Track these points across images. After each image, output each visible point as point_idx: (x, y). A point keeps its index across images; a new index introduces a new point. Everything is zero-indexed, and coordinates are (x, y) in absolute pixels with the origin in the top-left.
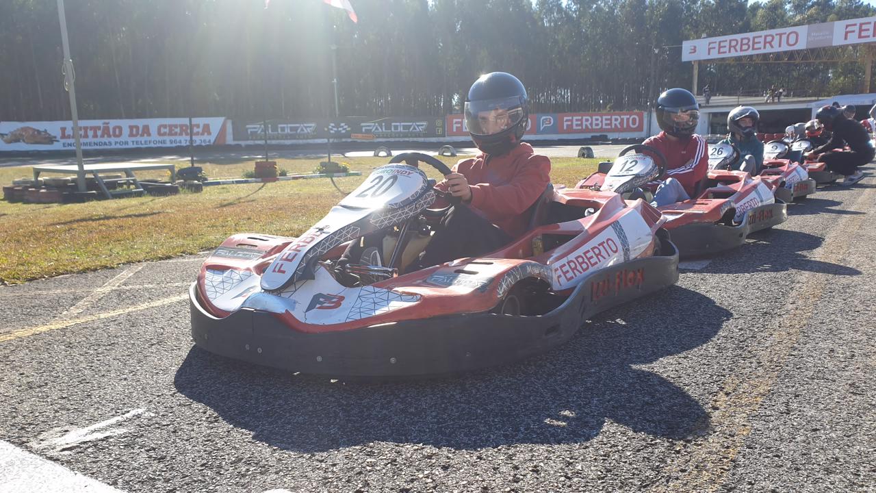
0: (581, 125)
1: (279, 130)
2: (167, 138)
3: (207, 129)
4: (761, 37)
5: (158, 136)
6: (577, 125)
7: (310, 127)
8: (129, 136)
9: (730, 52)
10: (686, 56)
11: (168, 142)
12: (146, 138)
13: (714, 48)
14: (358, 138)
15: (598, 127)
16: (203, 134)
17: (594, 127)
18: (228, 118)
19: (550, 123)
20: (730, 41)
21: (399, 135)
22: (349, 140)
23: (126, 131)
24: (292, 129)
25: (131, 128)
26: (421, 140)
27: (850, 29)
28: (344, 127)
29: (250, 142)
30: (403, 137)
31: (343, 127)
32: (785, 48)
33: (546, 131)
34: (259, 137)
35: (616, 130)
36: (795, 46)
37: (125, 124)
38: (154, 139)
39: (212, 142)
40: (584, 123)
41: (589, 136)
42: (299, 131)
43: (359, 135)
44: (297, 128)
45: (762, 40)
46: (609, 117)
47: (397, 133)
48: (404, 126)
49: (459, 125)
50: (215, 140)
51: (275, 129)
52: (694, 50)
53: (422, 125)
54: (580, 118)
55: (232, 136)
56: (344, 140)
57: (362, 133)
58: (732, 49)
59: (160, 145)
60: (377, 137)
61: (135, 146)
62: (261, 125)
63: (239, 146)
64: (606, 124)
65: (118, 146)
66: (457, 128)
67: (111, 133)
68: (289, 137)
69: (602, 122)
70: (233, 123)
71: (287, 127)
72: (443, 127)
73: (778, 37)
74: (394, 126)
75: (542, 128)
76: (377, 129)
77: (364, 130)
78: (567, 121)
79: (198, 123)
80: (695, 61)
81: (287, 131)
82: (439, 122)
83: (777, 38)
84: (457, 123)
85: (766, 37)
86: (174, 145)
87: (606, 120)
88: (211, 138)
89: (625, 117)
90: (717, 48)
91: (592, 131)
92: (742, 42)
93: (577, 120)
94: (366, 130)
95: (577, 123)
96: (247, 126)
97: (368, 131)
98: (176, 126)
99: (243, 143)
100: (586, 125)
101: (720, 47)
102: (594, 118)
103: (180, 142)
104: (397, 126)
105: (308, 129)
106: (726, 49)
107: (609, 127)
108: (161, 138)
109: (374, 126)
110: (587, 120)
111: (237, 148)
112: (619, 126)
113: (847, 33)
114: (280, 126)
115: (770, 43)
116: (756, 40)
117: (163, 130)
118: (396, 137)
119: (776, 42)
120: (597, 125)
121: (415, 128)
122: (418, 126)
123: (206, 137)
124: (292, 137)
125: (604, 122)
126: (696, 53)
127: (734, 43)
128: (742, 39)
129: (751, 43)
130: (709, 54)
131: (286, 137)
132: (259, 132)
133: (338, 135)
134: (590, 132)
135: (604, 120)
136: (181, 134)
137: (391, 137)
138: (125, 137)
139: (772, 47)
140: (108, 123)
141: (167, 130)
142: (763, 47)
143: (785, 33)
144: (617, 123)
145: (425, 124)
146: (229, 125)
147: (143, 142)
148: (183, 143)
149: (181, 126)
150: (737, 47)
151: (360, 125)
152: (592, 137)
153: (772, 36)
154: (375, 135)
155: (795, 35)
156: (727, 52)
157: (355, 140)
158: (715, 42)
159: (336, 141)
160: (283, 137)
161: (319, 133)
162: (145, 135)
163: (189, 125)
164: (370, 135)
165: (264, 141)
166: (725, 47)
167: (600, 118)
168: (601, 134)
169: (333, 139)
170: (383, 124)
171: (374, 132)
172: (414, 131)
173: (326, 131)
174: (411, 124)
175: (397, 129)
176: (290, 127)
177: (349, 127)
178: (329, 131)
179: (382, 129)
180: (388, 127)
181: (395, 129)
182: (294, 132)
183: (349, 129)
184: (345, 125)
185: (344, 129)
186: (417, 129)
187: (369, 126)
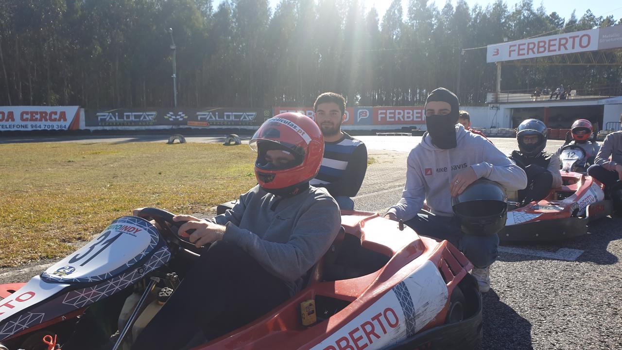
0: (394, 117)
1: (125, 119)
2: (29, 123)
3: (63, 116)
4: (556, 40)
5: (20, 121)
6: (390, 118)
7: (152, 115)
9: (528, 54)
10: (490, 58)
11: (30, 126)
12: (10, 122)
13: (515, 51)
14: (193, 125)
15: (409, 120)
16: (59, 120)
17: (406, 119)
18: (81, 106)
19: (366, 115)
20: (529, 44)
21: (231, 123)
22: (186, 127)
24: (136, 116)
26: (251, 127)
28: (182, 116)
29: (99, 128)
30: (235, 125)
31: (180, 115)
32: (578, 49)
33: (363, 122)
34: (107, 124)
36: (588, 47)
38: (17, 124)
39: (67, 127)
40: (397, 116)
41: (400, 127)
42: (142, 118)
43: (196, 123)
44: (140, 116)
45: (557, 42)
46: (420, 111)
47: (229, 121)
48: (235, 115)
50: (69, 127)
51: (121, 116)
52: (497, 53)
53: (252, 115)
54: (393, 111)
55: (84, 123)
56: (181, 127)
57: (199, 121)
58: (530, 51)
59: (20, 129)
60: (211, 125)
62: (109, 113)
63: (89, 130)
64: (417, 117)
68: (133, 124)
69: (413, 115)
70: (86, 112)
71: (132, 115)
73: (572, 39)
74: (227, 115)
75: (358, 121)
76: (211, 117)
77: (199, 118)
78: (381, 113)
79: (56, 111)
80: (498, 62)
81: (132, 118)
82: (266, 113)
83: (571, 41)
85: (560, 39)
86: (34, 129)
87: (417, 113)
88: (66, 124)
90: (517, 51)
91: (405, 122)
92: (539, 45)
93: (390, 113)
94: (201, 118)
95: (390, 115)
96: (98, 114)
97: (203, 120)
98: (37, 113)
99: (92, 128)
100: (399, 118)
101: (519, 50)
102: (406, 111)
103: (40, 127)
104: (229, 115)
105: (150, 117)
106: (525, 52)
107: (420, 119)
108: (24, 123)
109: (208, 115)
110: (399, 113)
111: (86, 132)
114: (125, 114)
115: (564, 45)
116: (552, 43)
117: (25, 116)
118: (227, 125)
119: (569, 45)
120: (408, 117)
121: (245, 118)
122: (248, 115)
123: (62, 123)
124: (136, 124)
125: (415, 115)
126: (499, 55)
127: (531, 46)
128: (539, 43)
129: (547, 46)
130: (510, 56)
131: (131, 123)
132: (107, 119)
133: (176, 122)
134: (401, 124)
135: (415, 113)
136: (41, 120)
137: (224, 125)
139: (566, 49)
141: (29, 116)
142: (557, 50)
143: (578, 36)
145: (255, 114)
146: (82, 113)
147: (8, 126)
148: (43, 128)
149: (41, 113)
150: (534, 49)
151: (196, 113)
152: (403, 128)
153: (566, 39)
154: (209, 123)
155: (587, 37)
156: (526, 54)
157: (190, 127)
158: (515, 45)
159: (174, 127)
160: (128, 124)
161: (160, 120)
162: (10, 120)
163: (49, 112)
164: (204, 123)
165: (112, 127)
166: (524, 49)
167: (411, 111)
168: (411, 125)
169: (171, 126)
170: (217, 113)
171: (208, 120)
172: (244, 120)
173: (167, 119)
174: (242, 113)
175: (230, 118)
176: (135, 115)
177: (185, 116)
178: (168, 119)
179: (215, 118)
180: (221, 116)
181: (227, 118)
182: (138, 120)
183: (186, 117)
184: (183, 114)
185: (182, 117)
186: (247, 118)
187: (204, 115)
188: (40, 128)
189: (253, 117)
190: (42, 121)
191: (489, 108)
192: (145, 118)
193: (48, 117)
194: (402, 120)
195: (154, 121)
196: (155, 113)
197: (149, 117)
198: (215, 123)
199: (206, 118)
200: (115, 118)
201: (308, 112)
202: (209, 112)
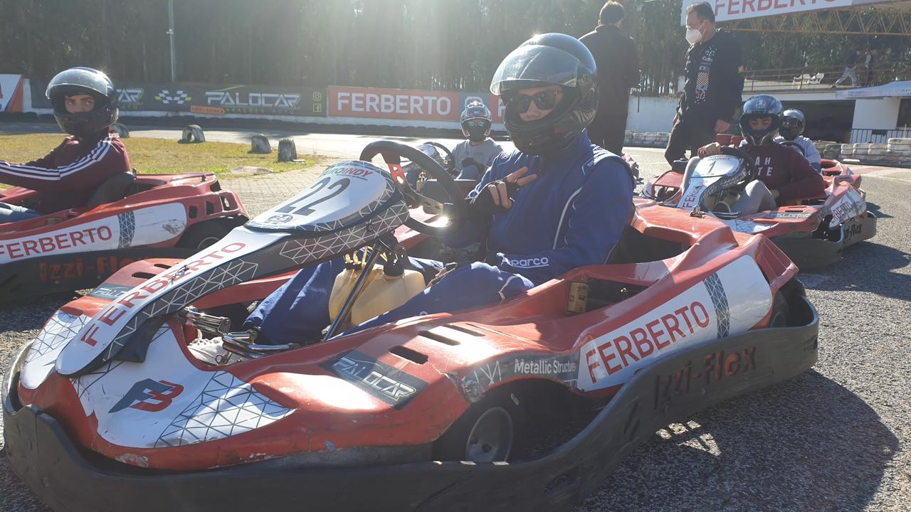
7: (136, 94)
14: (200, 112)
18: (25, 75)
21: (260, 110)
22: (189, 114)
26: (292, 119)
28: (182, 97)
30: (266, 115)
31: (180, 95)
39: (3, 107)
42: (119, 98)
43: (206, 108)
47: (257, 107)
48: (266, 98)
49: (347, 102)
50: (7, 108)
53: (293, 99)
55: (30, 102)
56: (182, 114)
57: (206, 104)
60: (227, 112)
63: (35, 114)
66: (343, 104)
70: (31, 84)
72: (324, 102)
74: (253, 97)
76: (228, 100)
77: (209, 102)
82: (317, 96)
84: (343, 98)
88: (2, 103)
94: (212, 101)
97: (215, 104)
99: (39, 111)
104: (257, 97)
105: (133, 97)
109: (224, 96)
111: (31, 117)
118: (254, 113)
121: (282, 102)
122: (287, 99)
133: (173, 107)
137: (248, 113)
145: (297, 96)
146: (27, 87)
151: (204, 93)
154: (225, 109)
156: (741, 11)
157: (195, 115)
159: (170, 114)
161: (147, 103)
164: (217, 109)
169: (166, 112)
170: (237, 94)
171: (224, 104)
172: (281, 105)
173: (158, 101)
174: (277, 95)
175: (257, 102)
177: (188, 96)
178: (161, 101)
179: (235, 102)
180: (244, 98)
181: (253, 102)
183: (189, 99)
184: (184, 93)
185: (182, 99)
186: (285, 101)
187: (218, 96)
189: (294, 101)
192: (124, 97)
195: (139, 104)
196: (139, 91)
197: (131, 96)
198: (233, 110)
199: (220, 101)
201: (383, 97)
202: (225, 92)
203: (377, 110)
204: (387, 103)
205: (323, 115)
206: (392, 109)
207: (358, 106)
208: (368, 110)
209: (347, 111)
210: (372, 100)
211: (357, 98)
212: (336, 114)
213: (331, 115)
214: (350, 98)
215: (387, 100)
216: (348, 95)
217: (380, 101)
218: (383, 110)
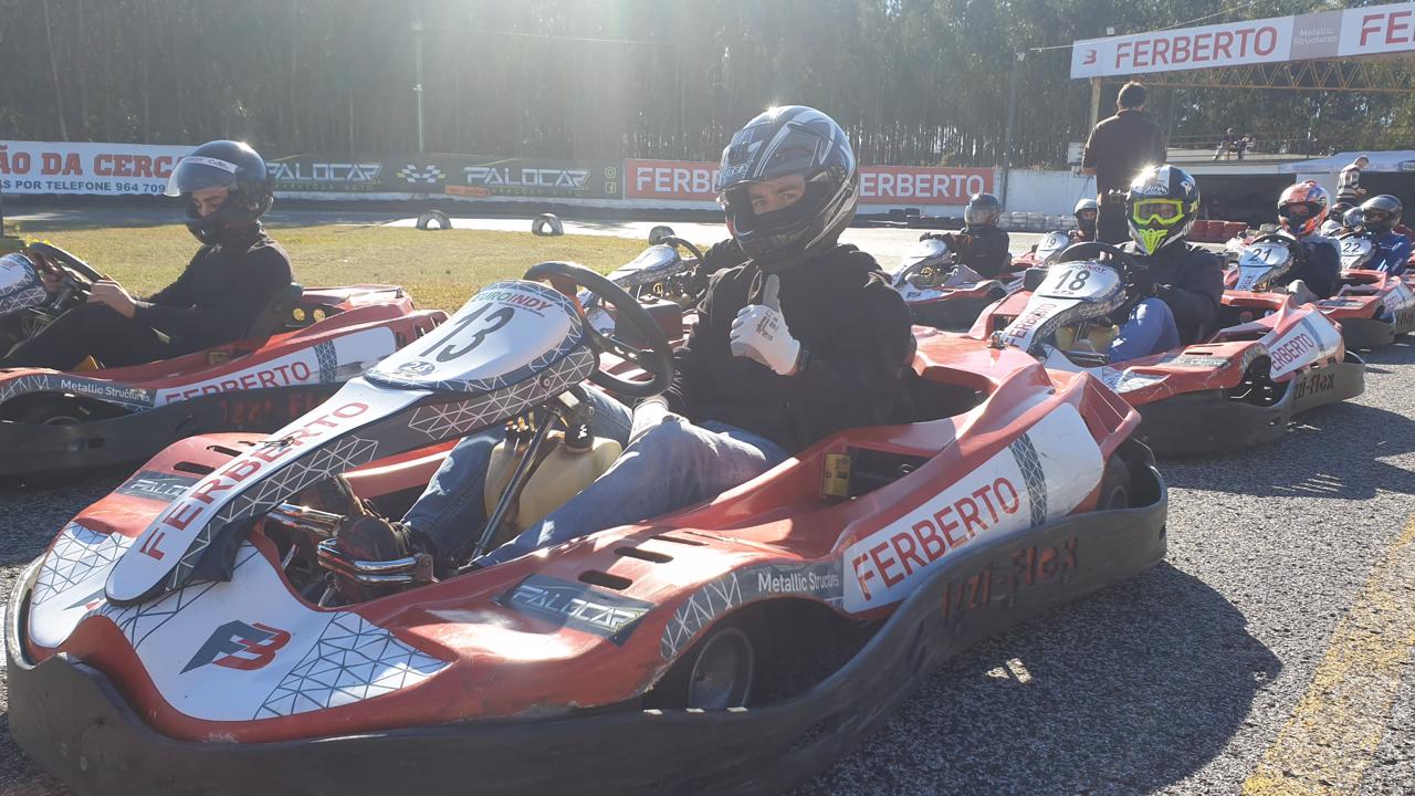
0: (875, 189)
1: (315, 176)
2: (113, 180)
4: (1209, 36)
5: (94, 174)
6: (867, 188)
7: (370, 170)
8: (43, 172)
9: (1154, 63)
10: (1078, 70)
11: (114, 186)
12: (72, 177)
13: (1127, 55)
14: (457, 193)
15: (907, 194)
17: (899, 193)
20: (1156, 42)
21: (536, 191)
22: (445, 196)
23: (37, 164)
24: (338, 172)
25: (46, 157)
26: (578, 202)
27: (1371, 24)
28: (433, 174)
30: (543, 195)
31: (430, 172)
32: (1252, 58)
35: (940, 200)
36: (1271, 54)
37: (36, 149)
38: (86, 180)
40: (881, 186)
41: (886, 209)
42: (349, 177)
43: (461, 187)
44: (347, 171)
45: (1211, 42)
46: (929, 176)
47: (532, 187)
48: (544, 175)
49: (648, 179)
51: (307, 171)
52: (1093, 58)
53: (580, 176)
54: (873, 175)
56: (432, 196)
57: (468, 185)
58: (1159, 57)
59: (94, 192)
60: (493, 194)
61: (53, 191)
62: (281, 163)
64: (922, 190)
65: (22, 190)
66: (644, 183)
67: (10, 165)
68: (331, 187)
69: (914, 185)
71: (329, 169)
72: (619, 180)
73: (1241, 36)
74: (527, 174)
76: (494, 178)
77: (469, 180)
79: (169, 155)
80: (1094, 78)
81: (330, 175)
82: (610, 172)
83: (1238, 39)
84: (643, 174)
85: (1218, 35)
86: (123, 192)
87: (922, 181)
89: (958, 178)
90: (1132, 55)
91: (896, 199)
92: (1175, 44)
93: (867, 180)
94: (473, 179)
95: (868, 184)
97: (477, 182)
98: (128, 159)
100: (884, 190)
101: (1137, 53)
102: (900, 176)
103: (134, 188)
104: (532, 174)
105: (368, 174)
106: (1149, 58)
107: (928, 195)
108: (101, 179)
109: (489, 172)
110: (886, 181)
112: (947, 195)
113: (1365, 32)
114: (315, 165)
115: (1225, 48)
116: (1202, 42)
117: (104, 165)
118: (529, 195)
119: (1235, 49)
120: (905, 190)
121: (565, 181)
122: (572, 176)
124: (338, 187)
125: (919, 185)
126: (1093, 65)
127: (1161, 47)
128: (1176, 40)
129: (1191, 48)
130: (1118, 66)
131: (326, 186)
132: (278, 175)
133: (421, 186)
134: (888, 203)
135: (918, 181)
136: (137, 174)
137: (521, 195)
138: (35, 174)
139: (1229, 56)
140: (5, 147)
141: (112, 165)
142: (1212, 57)
143: (1253, 31)
144: (943, 188)
145: (585, 172)
147: (68, 185)
148: (141, 191)
149: (138, 159)
150: (1166, 54)
151: (463, 168)
152: (891, 211)
153: (1230, 35)
154: (490, 189)
155: (1270, 34)
156: (1150, 63)
157: (452, 197)
158: (1129, 44)
159: (417, 197)
160: (320, 186)
161: (387, 182)
162: (72, 171)
163: (154, 158)
164: (480, 189)
165: (286, 193)
166: (1145, 53)
167: (910, 178)
168: (909, 207)
169: (411, 195)
170: (507, 170)
171: (488, 183)
172: (564, 184)
173: (400, 178)
174: (559, 172)
175: (533, 181)
176: (335, 169)
177: (442, 173)
178: (405, 179)
179: (504, 179)
181: (527, 181)
182: (343, 179)
183: (442, 176)
184: (436, 168)
185: (433, 176)
186: (570, 181)
187: (482, 173)
188: (136, 189)
189: (581, 179)
190: (139, 175)
191: (1071, 173)
192: (356, 175)
193: (152, 168)
194: (891, 194)
195: (375, 183)
196: (377, 167)
197: (366, 173)
198: (501, 191)
199: (484, 179)
200: (295, 174)
201: (696, 172)
202: (491, 167)
203: (688, 190)
204: (701, 181)
205: (621, 198)
206: (707, 189)
207: (662, 184)
208: (676, 190)
209: (649, 192)
210: (682, 176)
211: (662, 175)
212: (635, 195)
213: (629, 197)
214: (653, 175)
215: (701, 176)
216: (650, 170)
217: (692, 175)
218: (695, 189)
